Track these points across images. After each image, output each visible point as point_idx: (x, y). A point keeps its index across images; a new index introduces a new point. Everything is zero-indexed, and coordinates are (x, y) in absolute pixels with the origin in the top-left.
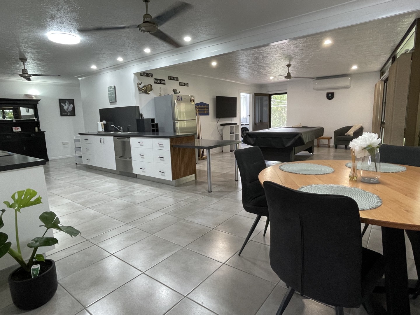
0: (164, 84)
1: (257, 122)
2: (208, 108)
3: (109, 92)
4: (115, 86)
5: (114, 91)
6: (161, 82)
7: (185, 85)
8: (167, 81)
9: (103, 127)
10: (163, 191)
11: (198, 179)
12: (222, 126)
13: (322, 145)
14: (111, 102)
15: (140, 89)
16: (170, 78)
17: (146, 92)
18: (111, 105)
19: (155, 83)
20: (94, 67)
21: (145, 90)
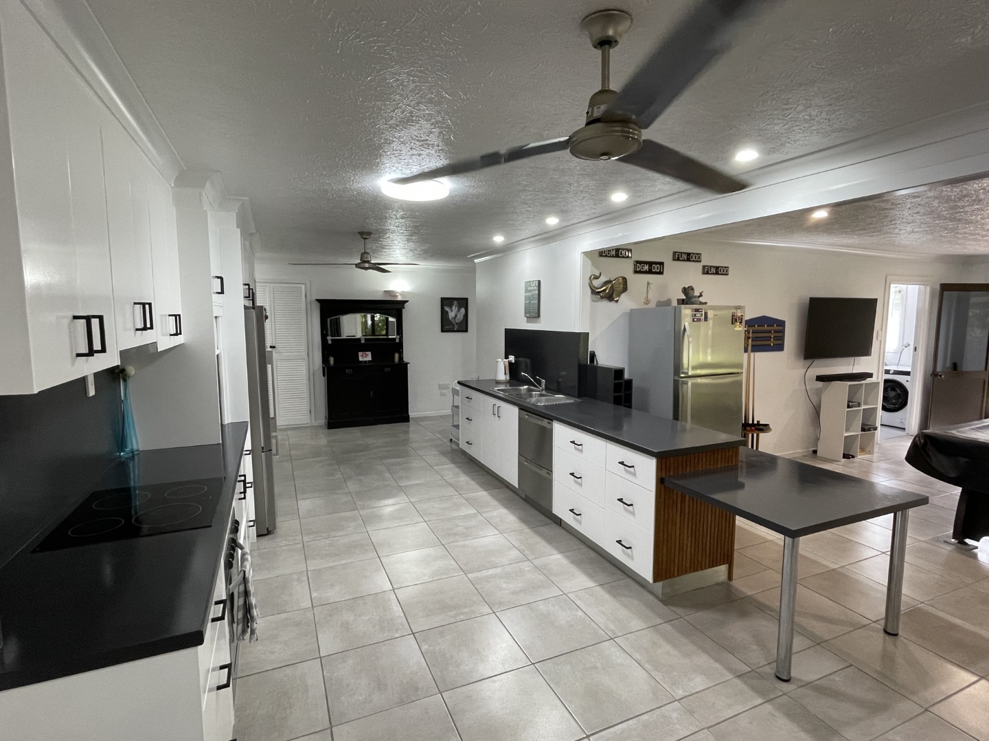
0: (661, 273)
1: (939, 369)
2: (783, 332)
3: (526, 294)
4: (539, 282)
5: (537, 292)
6: (653, 268)
7: (718, 271)
8: (669, 264)
12: (820, 384)
14: (528, 315)
16: (677, 257)
17: (610, 297)
18: (528, 322)
19: (636, 272)
20: (499, 239)
21: (609, 292)
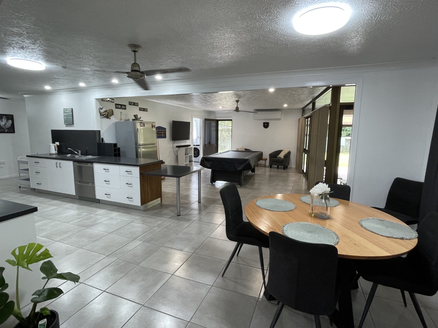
1: (206, 143)
2: (166, 132)
3: (64, 114)
4: (72, 109)
5: (71, 113)
6: (121, 107)
8: (128, 106)
9: (57, 149)
10: (133, 216)
11: (164, 203)
12: (177, 148)
13: (259, 165)
14: (66, 123)
15: (101, 114)
16: (130, 104)
17: (107, 117)
18: (66, 126)
20: (48, 88)
